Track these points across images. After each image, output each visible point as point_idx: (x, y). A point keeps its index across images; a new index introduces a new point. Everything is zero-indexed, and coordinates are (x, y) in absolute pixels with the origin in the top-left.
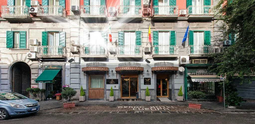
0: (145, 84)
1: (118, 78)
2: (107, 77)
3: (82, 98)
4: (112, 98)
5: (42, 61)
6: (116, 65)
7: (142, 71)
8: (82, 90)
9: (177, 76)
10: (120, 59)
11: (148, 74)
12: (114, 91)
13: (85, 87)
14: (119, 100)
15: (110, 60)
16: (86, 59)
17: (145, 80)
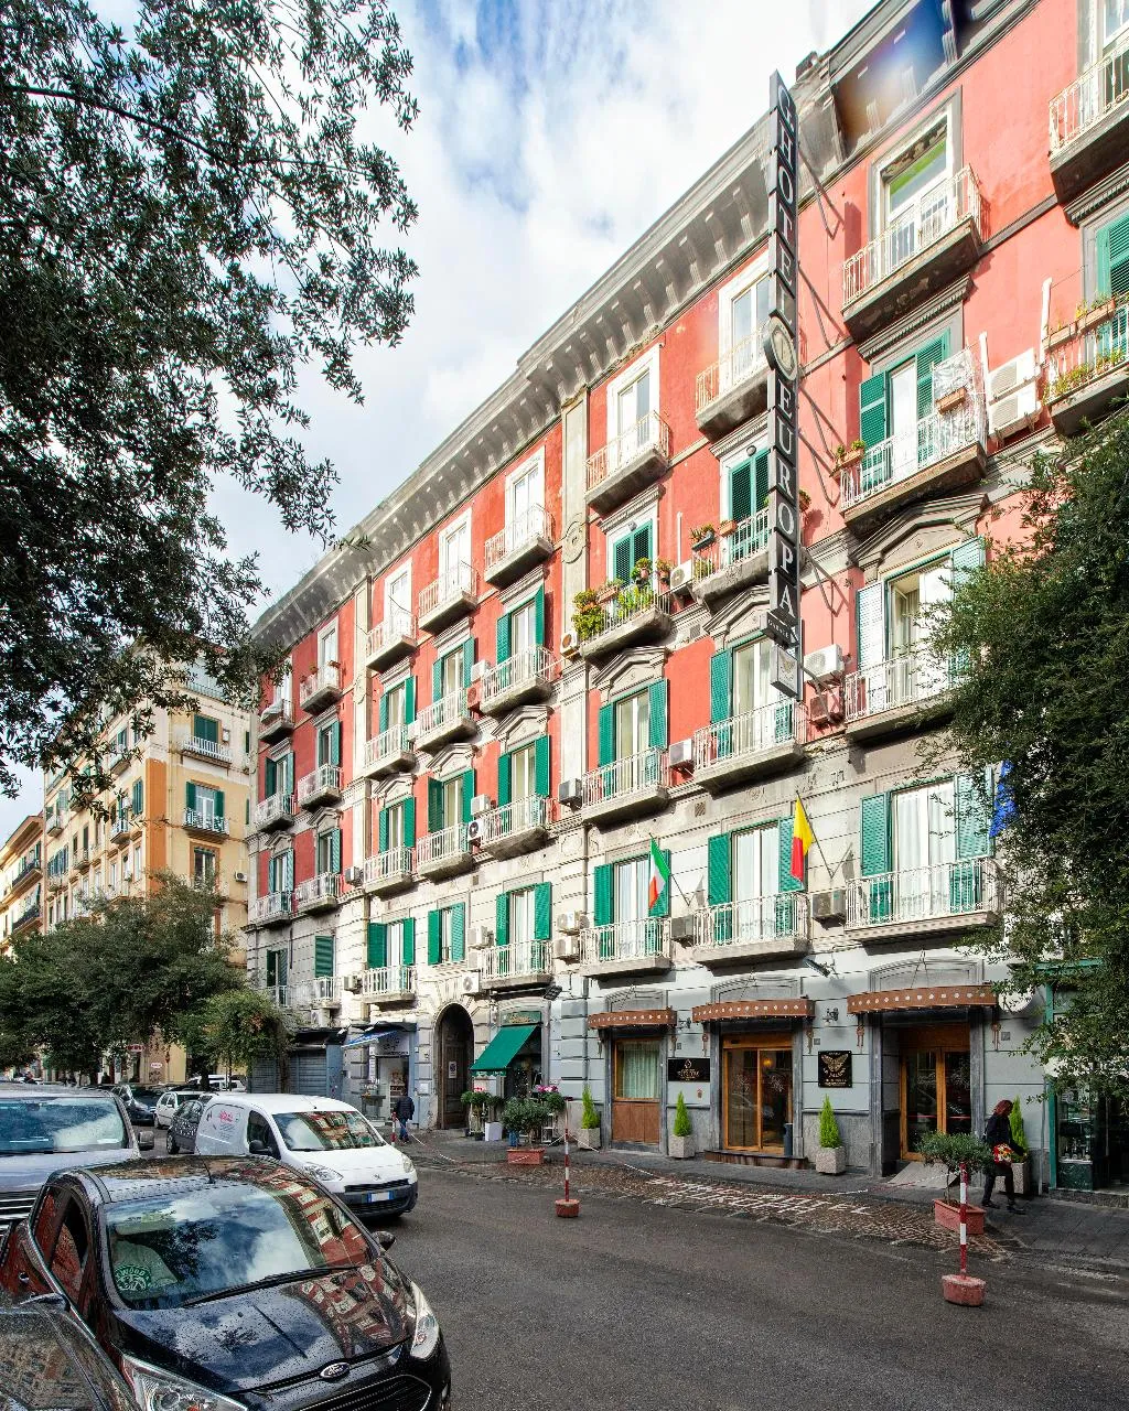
0: (822, 1084)
1: (708, 1056)
2: (670, 1051)
3: (585, 1138)
4: (677, 1146)
5: (497, 998)
6: (699, 996)
7: (811, 1019)
8: (589, 1104)
9: (1007, 1037)
10: (717, 967)
11: (839, 1032)
12: (694, 1112)
13: (599, 1093)
14: (709, 1154)
15: (679, 975)
16: (606, 980)
17: (822, 1064)
